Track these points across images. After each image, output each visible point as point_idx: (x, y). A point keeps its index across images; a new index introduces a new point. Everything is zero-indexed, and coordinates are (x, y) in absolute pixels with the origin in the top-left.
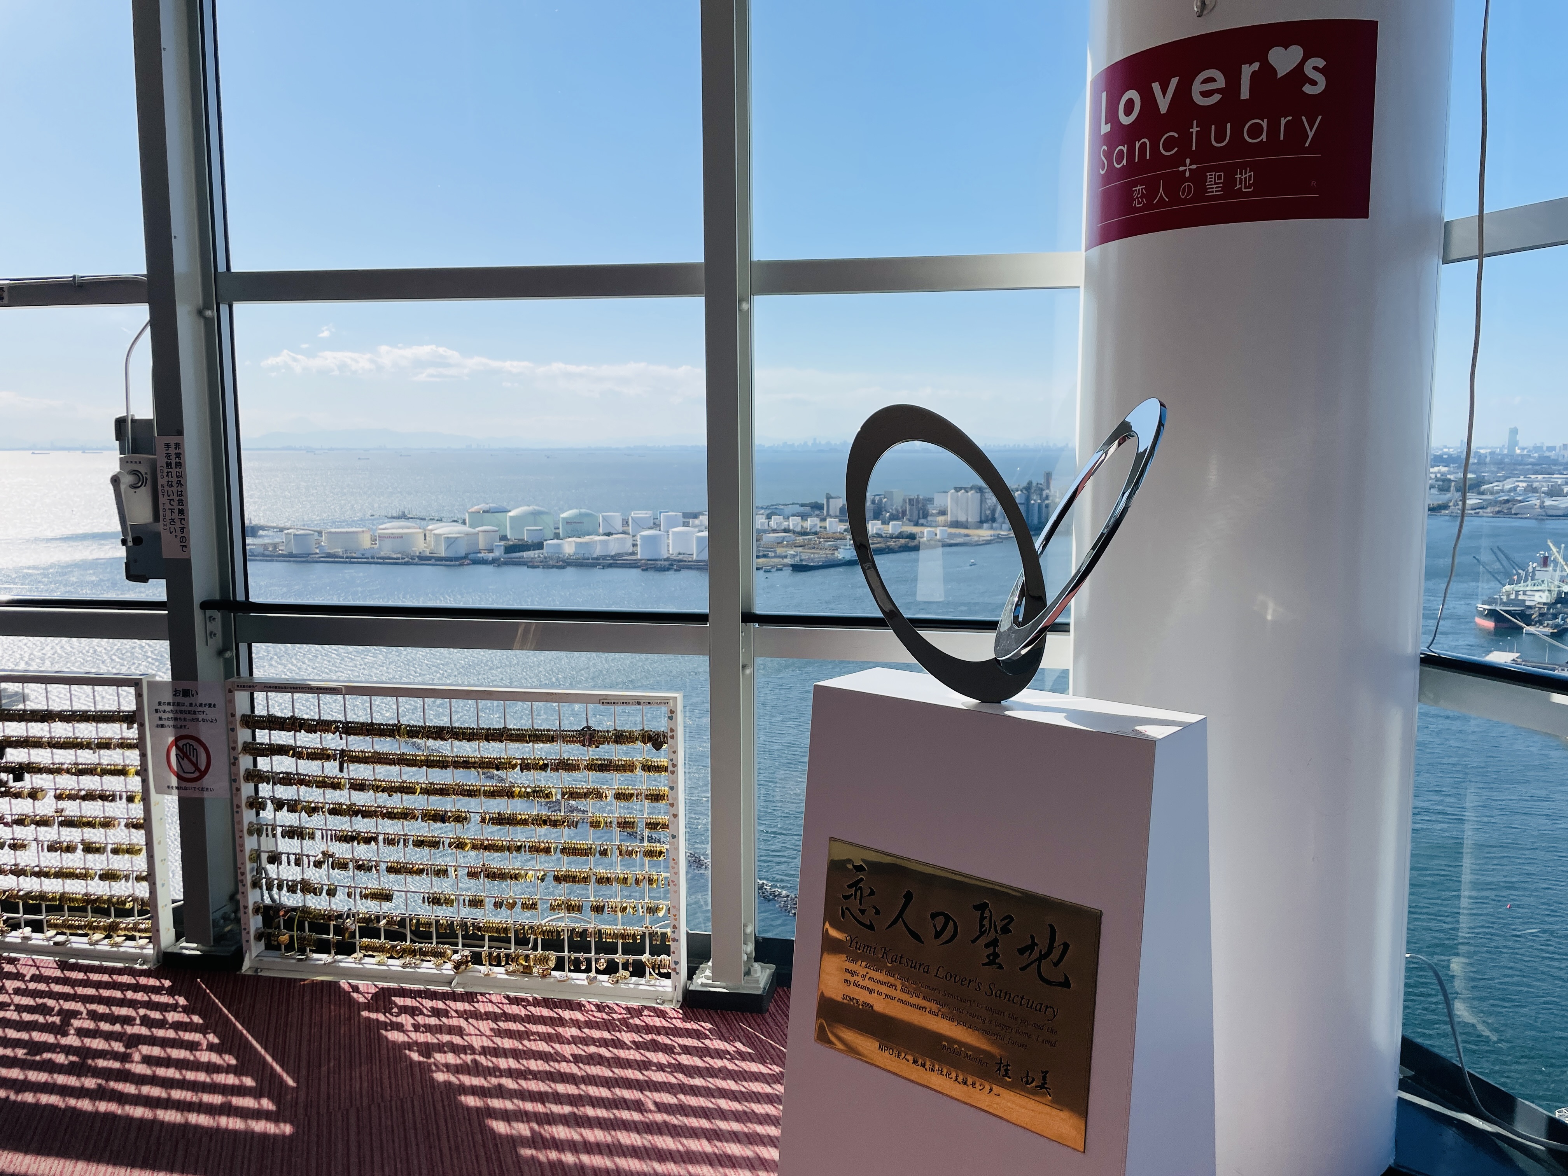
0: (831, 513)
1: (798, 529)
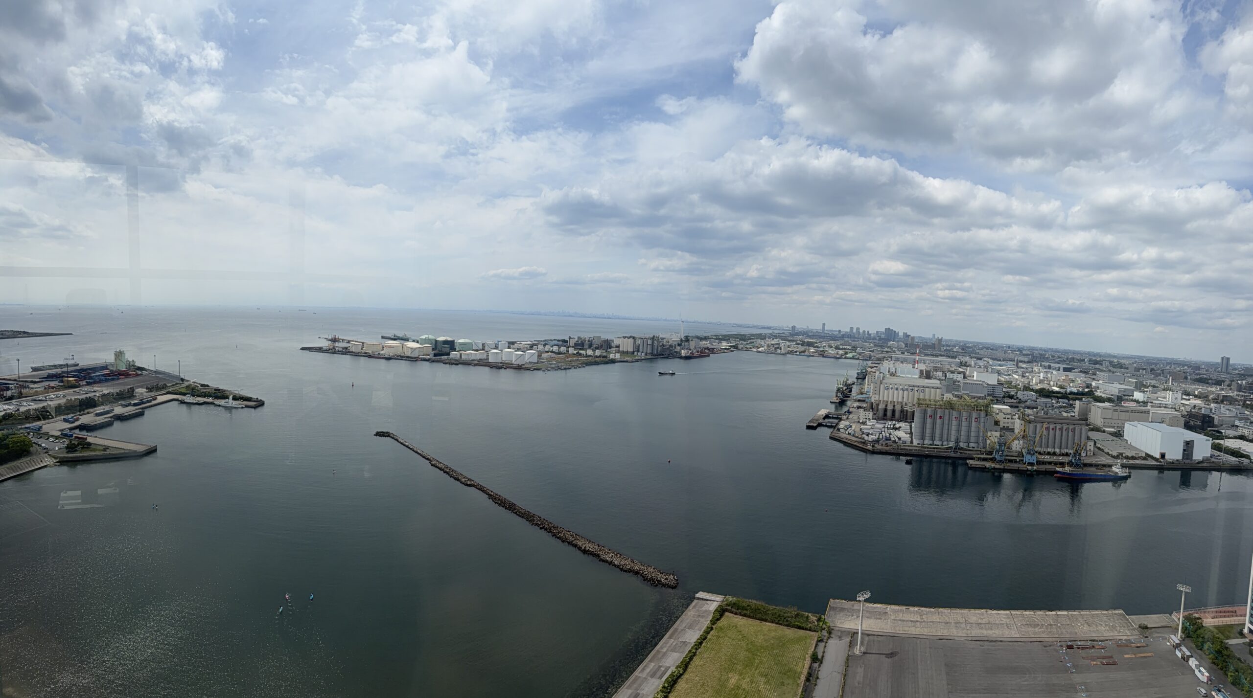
0: (571, 345)
1: (557, 351)
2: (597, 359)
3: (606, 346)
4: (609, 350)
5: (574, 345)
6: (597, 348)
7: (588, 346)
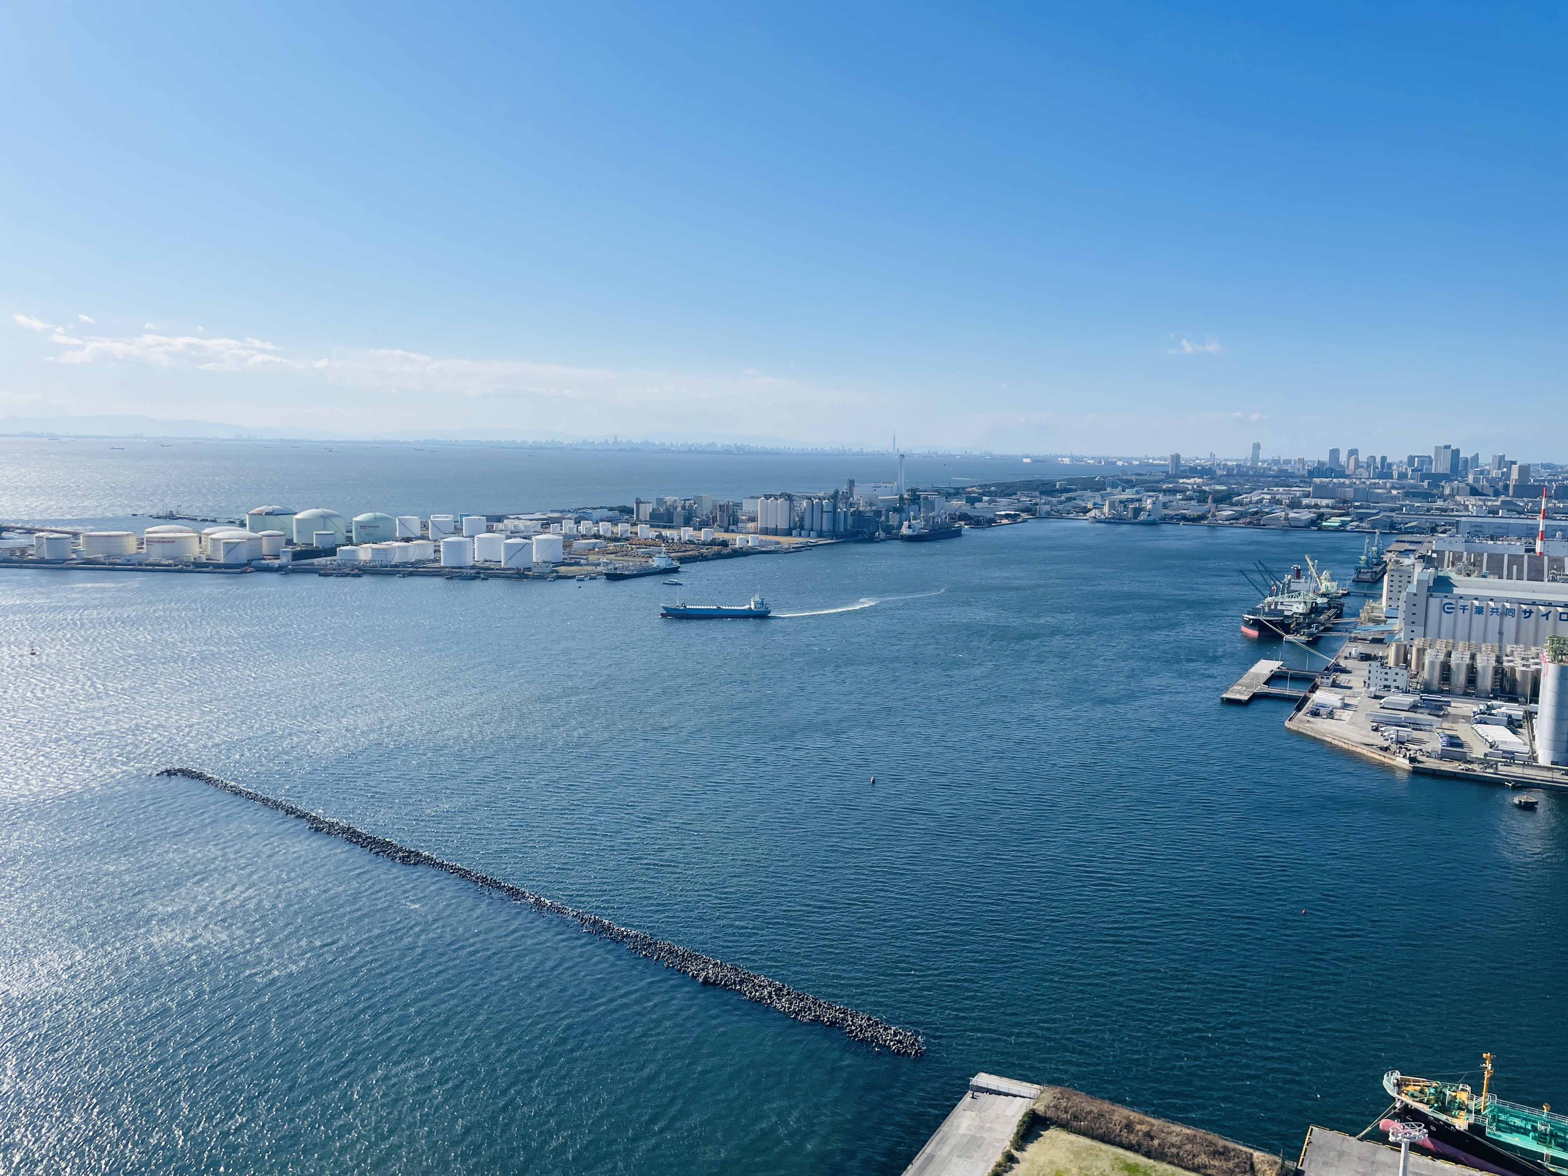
0: (641, 517)
1: (609, 535)
2: (704, 551)
3: (726, 519)
4: (731, 527)
5: (648, 519)
6: (704, 524)
7: (682, 520)
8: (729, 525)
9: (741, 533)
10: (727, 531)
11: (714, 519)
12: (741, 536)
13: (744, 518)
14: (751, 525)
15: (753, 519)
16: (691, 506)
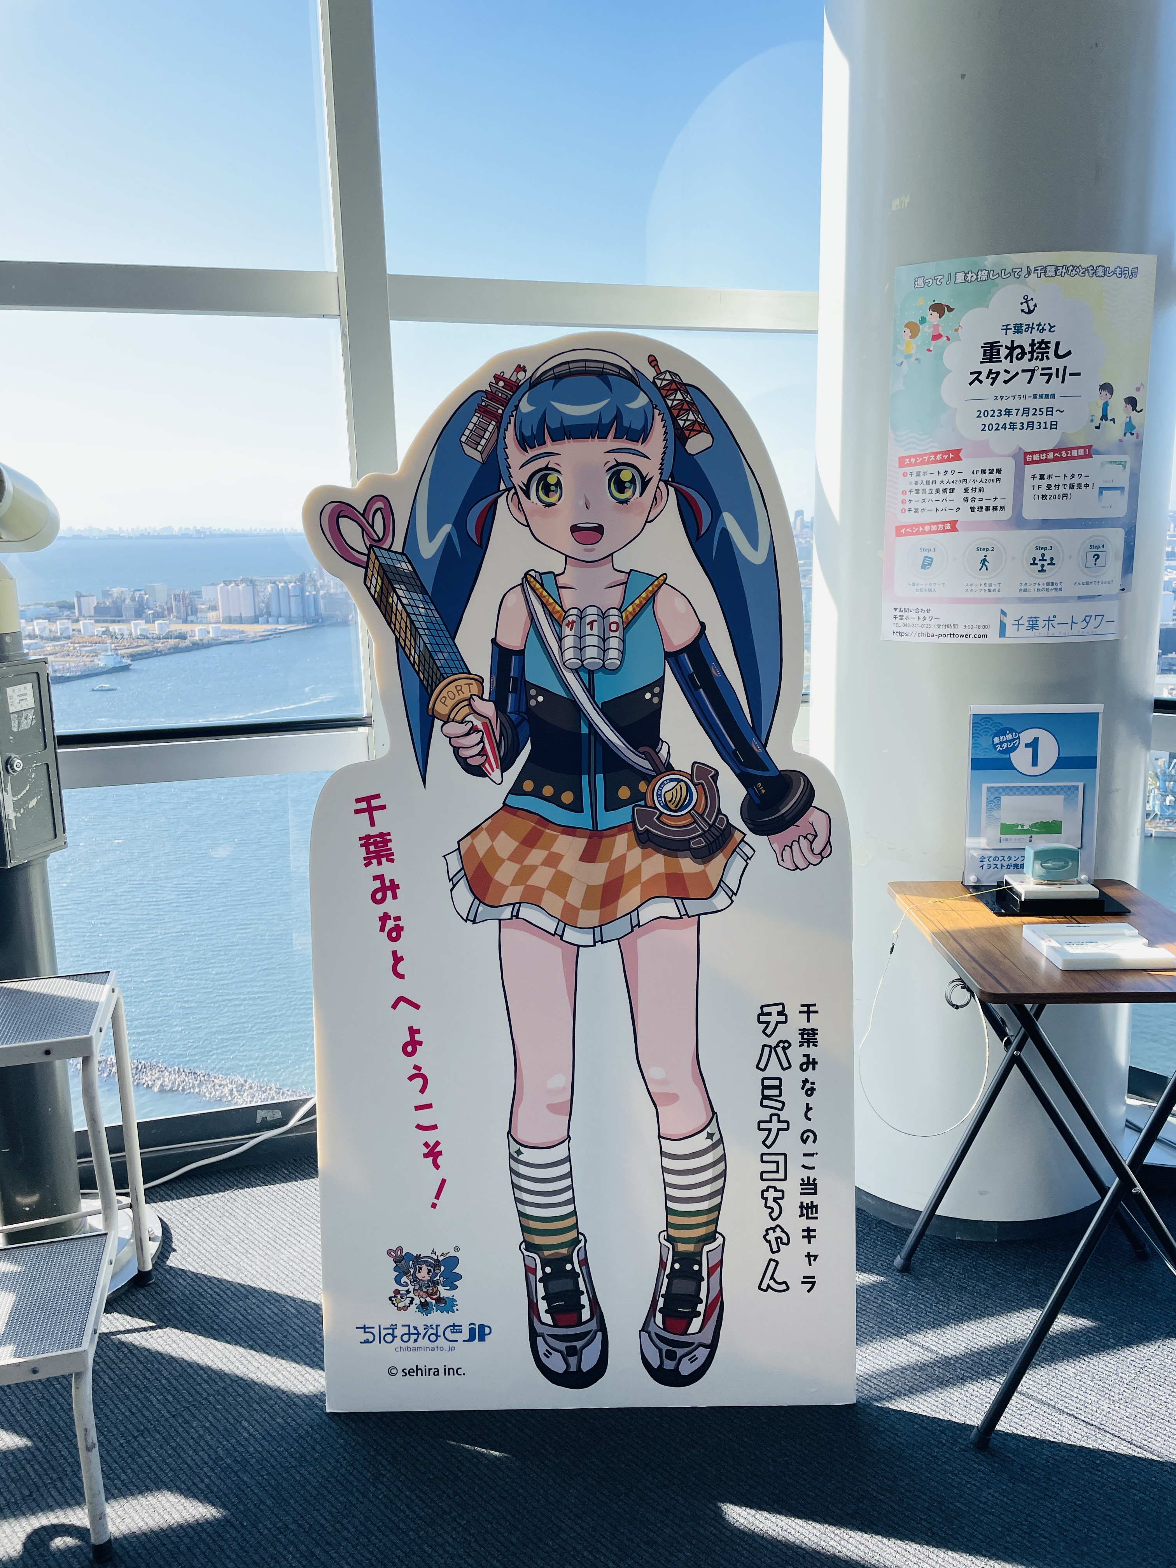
0: (83, 613)
1: (46, 634)
2: (159, 645)
3: (183, 609)
4: (190, 618)
5: (92, 614)
6: (158, 616)
7: (133, 613)
8: (187, 615)
9: (201, 623)
10: (185, 621)
11: (170, 610)
12: (201, 627)
13: (203, 607)
14: (212, 615)
15: (214, 608)
16: (141, 597)
